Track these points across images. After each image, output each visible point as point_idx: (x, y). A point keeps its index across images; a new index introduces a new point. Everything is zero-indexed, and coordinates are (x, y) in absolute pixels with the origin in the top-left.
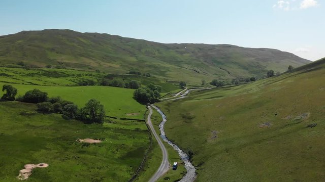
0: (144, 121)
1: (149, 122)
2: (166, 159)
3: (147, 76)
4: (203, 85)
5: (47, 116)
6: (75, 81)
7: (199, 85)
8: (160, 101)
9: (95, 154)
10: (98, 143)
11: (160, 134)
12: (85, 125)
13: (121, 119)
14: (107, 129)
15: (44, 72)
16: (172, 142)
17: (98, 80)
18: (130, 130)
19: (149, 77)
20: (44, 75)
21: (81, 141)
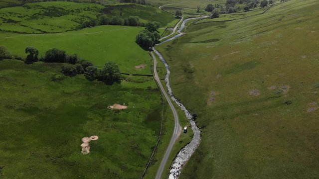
0: (152, 76)
1: (156, 77)
2: (178, 122)
3: (142, 4)
4: (198, 12)
5: (74, 78)
6: (77, 20)
7: (195, 11)
8: (159, 42)
9: (125, 120)
10: (125, 109)
11: (168, 91)
12: (107, 86)
13: (133, 75)
14: (126, 89)
15: (45, 10)
16: (179, 100)
17: (97, 16)
18: (143, 89)
19: (144, 4)
20: (46, 14)
21: (112, 107)
